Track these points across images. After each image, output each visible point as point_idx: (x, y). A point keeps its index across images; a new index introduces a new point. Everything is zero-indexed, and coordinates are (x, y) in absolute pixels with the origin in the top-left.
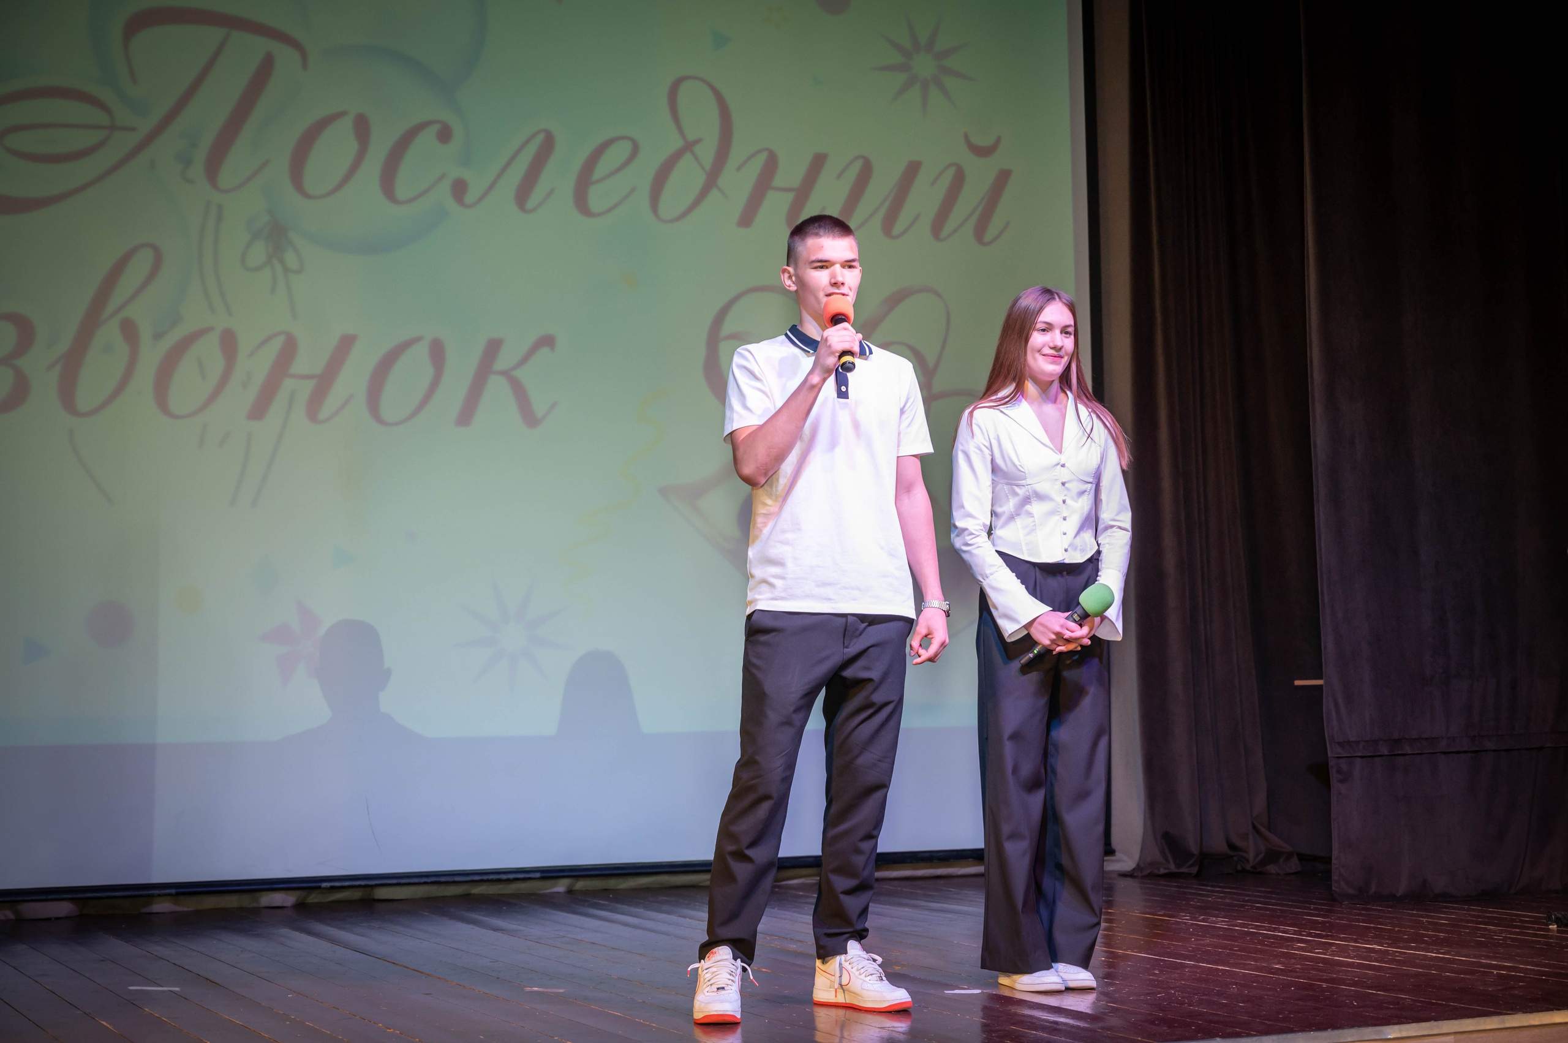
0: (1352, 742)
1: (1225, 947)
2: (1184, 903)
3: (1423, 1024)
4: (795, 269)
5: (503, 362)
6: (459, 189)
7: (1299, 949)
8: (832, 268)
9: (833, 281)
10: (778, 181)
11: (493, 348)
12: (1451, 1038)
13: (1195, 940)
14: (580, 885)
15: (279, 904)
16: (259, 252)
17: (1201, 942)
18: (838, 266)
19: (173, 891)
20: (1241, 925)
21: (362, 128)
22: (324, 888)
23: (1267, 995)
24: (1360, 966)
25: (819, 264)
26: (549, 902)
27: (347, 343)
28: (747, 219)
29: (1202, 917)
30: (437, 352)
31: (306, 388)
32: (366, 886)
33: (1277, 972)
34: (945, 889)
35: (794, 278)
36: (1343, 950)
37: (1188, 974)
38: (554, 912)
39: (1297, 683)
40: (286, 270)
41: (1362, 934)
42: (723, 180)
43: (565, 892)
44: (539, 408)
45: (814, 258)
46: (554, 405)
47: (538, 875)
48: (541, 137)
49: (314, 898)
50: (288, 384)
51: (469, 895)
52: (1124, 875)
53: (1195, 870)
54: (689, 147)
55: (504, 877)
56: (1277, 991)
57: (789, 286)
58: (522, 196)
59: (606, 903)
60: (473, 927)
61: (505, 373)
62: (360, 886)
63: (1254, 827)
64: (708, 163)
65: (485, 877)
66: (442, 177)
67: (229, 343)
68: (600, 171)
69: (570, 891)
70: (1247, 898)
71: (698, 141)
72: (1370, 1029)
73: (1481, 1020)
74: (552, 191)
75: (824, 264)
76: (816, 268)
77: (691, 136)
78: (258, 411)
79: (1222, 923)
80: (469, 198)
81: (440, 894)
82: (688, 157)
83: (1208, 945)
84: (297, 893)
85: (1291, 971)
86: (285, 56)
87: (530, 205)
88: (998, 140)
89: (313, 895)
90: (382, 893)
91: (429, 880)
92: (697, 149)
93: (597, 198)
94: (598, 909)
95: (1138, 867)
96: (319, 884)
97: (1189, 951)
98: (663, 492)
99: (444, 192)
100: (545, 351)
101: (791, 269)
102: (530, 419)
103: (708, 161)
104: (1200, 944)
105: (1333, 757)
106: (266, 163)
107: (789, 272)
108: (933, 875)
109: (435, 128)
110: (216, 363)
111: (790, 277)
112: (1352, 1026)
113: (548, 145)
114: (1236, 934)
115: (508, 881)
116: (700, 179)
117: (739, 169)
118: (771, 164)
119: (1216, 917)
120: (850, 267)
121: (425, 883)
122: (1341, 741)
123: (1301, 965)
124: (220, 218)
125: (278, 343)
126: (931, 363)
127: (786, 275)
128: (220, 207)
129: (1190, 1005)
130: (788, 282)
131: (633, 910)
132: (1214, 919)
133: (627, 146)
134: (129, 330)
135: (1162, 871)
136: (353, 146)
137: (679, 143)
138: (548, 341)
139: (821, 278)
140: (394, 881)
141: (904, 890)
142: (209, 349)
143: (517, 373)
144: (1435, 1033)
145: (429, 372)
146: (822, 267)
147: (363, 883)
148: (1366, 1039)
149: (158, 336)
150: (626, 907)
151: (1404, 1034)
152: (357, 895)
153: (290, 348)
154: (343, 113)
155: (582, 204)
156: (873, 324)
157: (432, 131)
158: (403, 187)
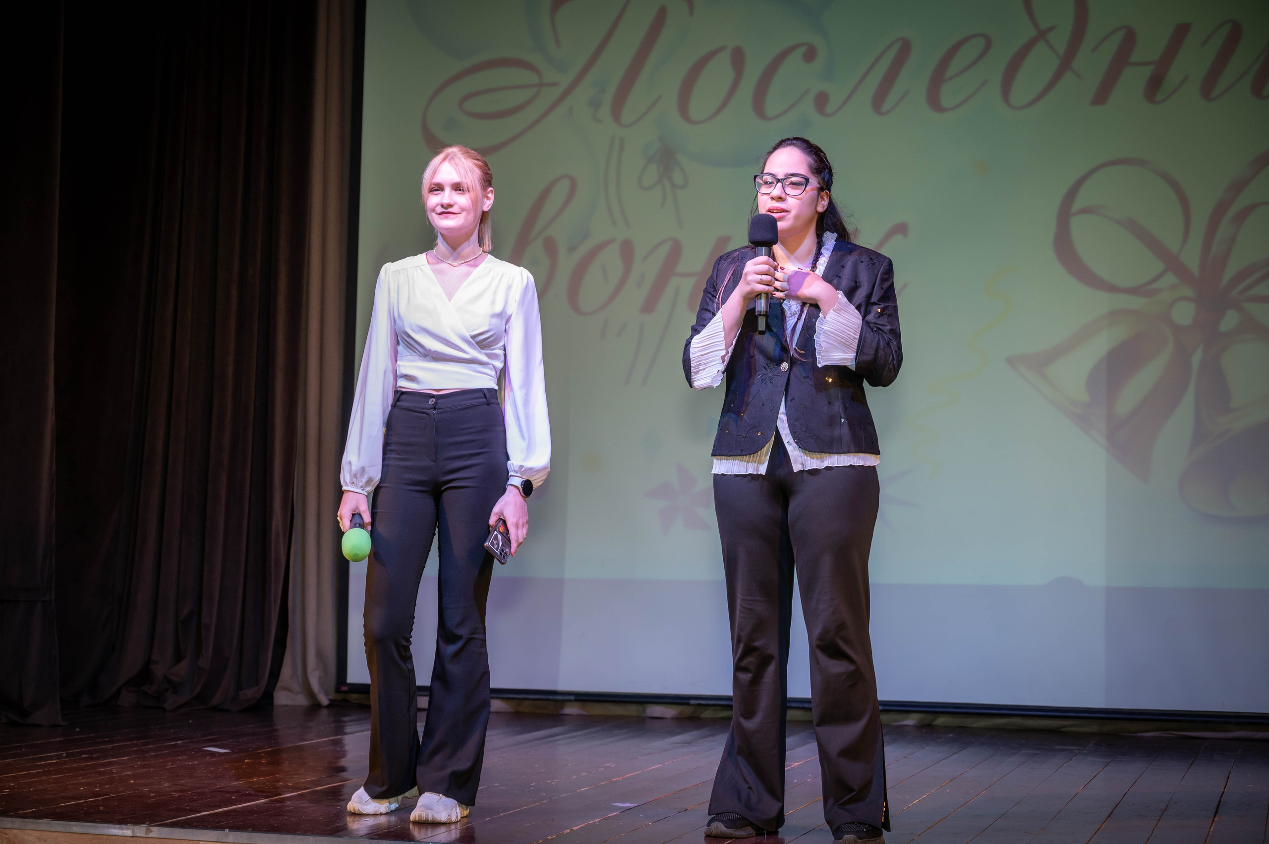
6: (821, 100)
10: (1135, 57)
15: (662, 715)
16: (652, 174)
19: (572, 698)
21: (738, 59)
22: (693, 705)
27: (721, 244)
28: (1101, 97)
40: (674, 186)
42: (1078, 62)
43: (915, 726)
48: (898, 46)
50: (674, 282)
54: (1042, 35)
58: (878, 101)
64: (1062, 50)
66: (807, 92)
67: (627, 250)
68: (952, 70)
71: (1052, 28)
74: (905, 94)
77: (1044, 25)
78: (649, 306)
80: (829, 109)
82: (1041, 46)
86: (677, 12)
87: (885, 107)
92: (1050, 36)
93: (948, 95)
98: (1011, 361)
99: (807, 105)
100: (898, 238)
103: (1061, 48)
106: (659, 99)
109: (802, 50)
110: (616, 269)
113: (905, 50)
116: (1054, 64)
117: (1094, 50)
118: (1130, 39)
124: (622, 148)
125: (666, 248)
128: (622, 140)
133: (980, 43)
134: (550, 247)
136: (730, 76)
137: (1032, 33)
138: (901, 229)
142: (611, 258)
149: (572, 249)
153: (676, 251)
154: (722, 49)
155: (934, 101)
156: (1237, 188)
157: (799, 52)
158: (772, 105)
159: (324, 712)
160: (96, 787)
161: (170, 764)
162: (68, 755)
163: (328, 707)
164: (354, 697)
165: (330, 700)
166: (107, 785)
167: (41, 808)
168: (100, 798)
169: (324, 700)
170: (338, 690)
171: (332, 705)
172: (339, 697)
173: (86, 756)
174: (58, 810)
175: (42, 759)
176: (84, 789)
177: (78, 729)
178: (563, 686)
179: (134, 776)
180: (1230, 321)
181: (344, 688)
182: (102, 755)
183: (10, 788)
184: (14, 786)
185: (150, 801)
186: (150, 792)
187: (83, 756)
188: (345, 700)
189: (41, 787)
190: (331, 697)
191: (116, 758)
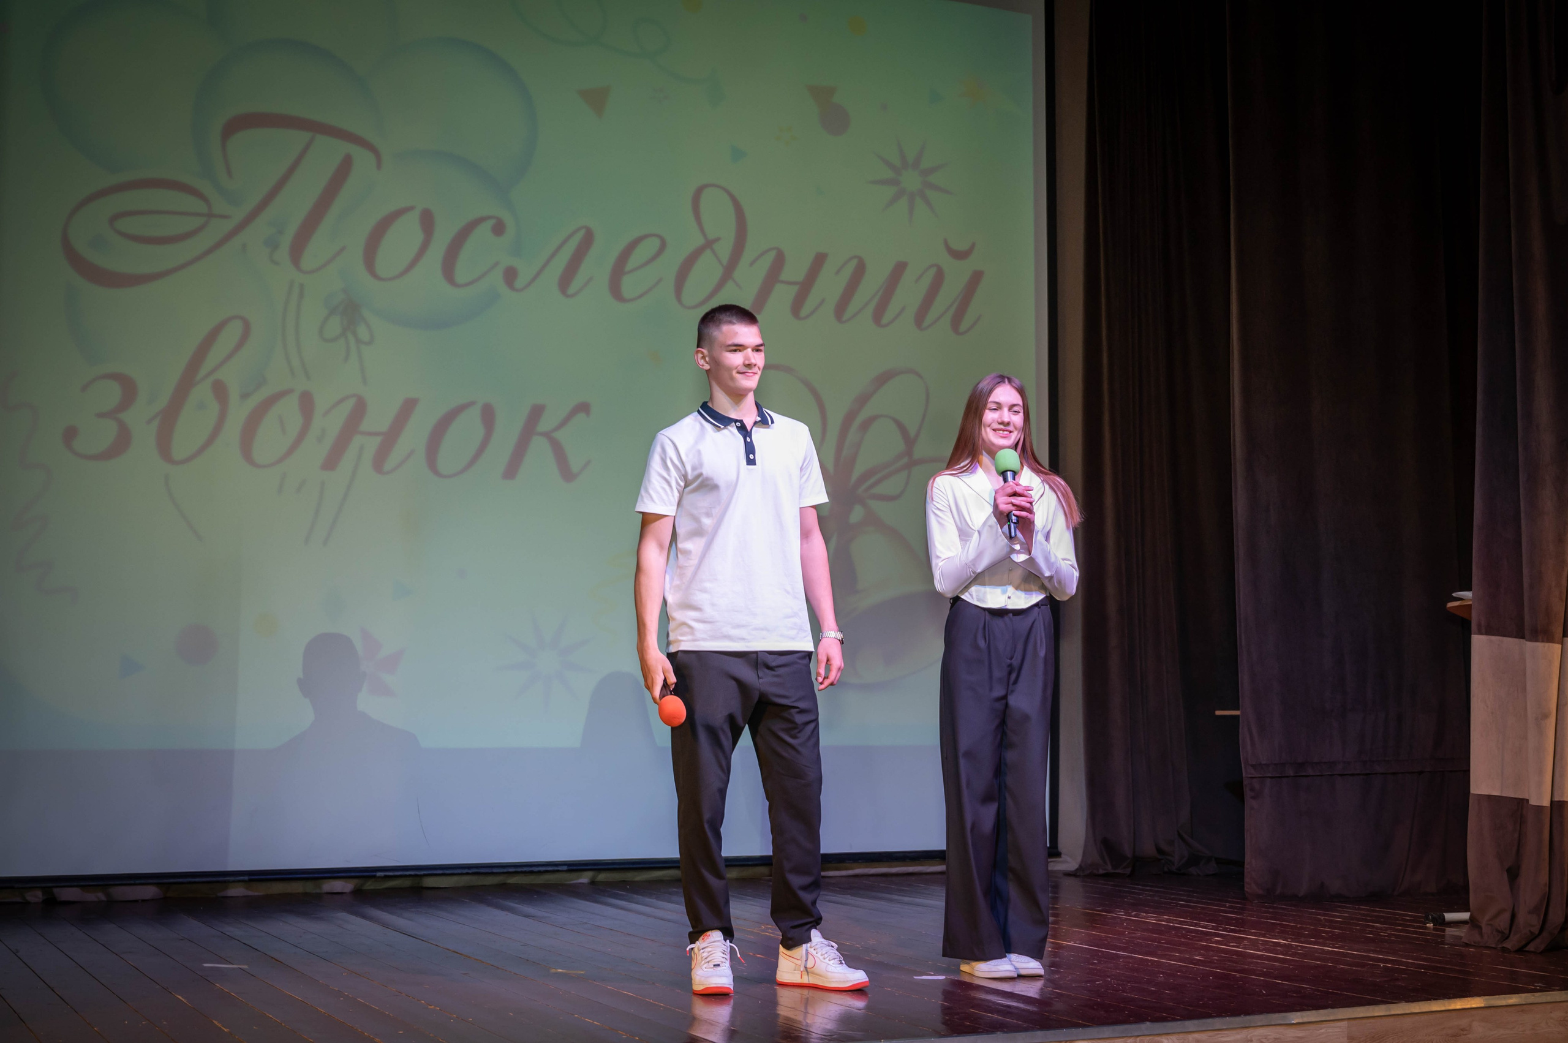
0: (1264, 764)
1: (1154, 940)
2: (1119, 900)
3: (1322, 1011)
4: (709, 351)
5: (546, 424)
6: (510, 275)
7: (1217, 942)
8: (745, 351)
9: (747, 362)
10: (784, 276)
11: (537, 412)
12: (1345, 1023)
13: (1129, 933)
14: (602, 877)
15: (340, 891)
16: (335, 325)
17: (1133, 935)
18: (749, 350)
19: (246, 878)
20: (1168, 921)
21: (427, 221)
22: (379, 877)
23: (1189, 983)
24: (1269, 958)
25: (734, 348)
26: (574, 892)
27: (409, 406)
29: (1134, 913)
30: (488, 416)
31: (372, 445)
32: (416, 876)
33: (1198, 962)
34: (915, 884)
35: (707, 359)
36: (1254, 944)
37: (1122, 964)
38: (575, 900)
39: (1218, 713)
40: (358, 341)
41: (1269, 930)
42: (737, 274)
43: (588, 883)
44: (575, 466)
45: (730, 342)
46: (588, 463)
47: (565, 868)
48: (581, 234)
49: (369, 885)
50: (357, 441)
51: (505, 884)
52: (1068, 874)
53: (1128, 871)
54: (709, 244)
55: (536, 869)
56: (1198, 980)
57: (703, 365)
58: (565, 282)
59: (624, 893)
60: (508, 913)
61: (547, 435)
62: (410, 876)
63: (1180, 836)
64: (725, 260)
65: (519, 870)
66: (496, 264)
67: (307, 403)
68: (632, 263)
69: (593, 883)
70: (1173, 896)
71: (718, 239)
72: (1277, 1015)
73: (1371, 1008)
74: (590, 279)
75: (738, 348)
76: (731, 351)
77: (711, 237)
78: (331, 463)
79: (1151, 919)
80: (519, 283)
81: (480, 884)
82: (707, 255)
83: (1139, 938)
84: (356, 881)
85: (1210, 962)
86: (362, 159)
87: (571, 291)
88: (973, 246)
89: (369, 883)
90: (430, 882)
91: (470, 871)
92: (716, 246)
93: (629, 286)
94: (617, 898)
95: (1080, 868)
96: (374, 874)
97: (1124, 943)
99: (497, 277)
100: (581, 416)
101: (705, 351)
102: (567, 474)
103: (725, 256)
104: (1133, 937)
105: (1247, 777)
106: (343, 249)
107: (702, 353)
108: (905, 872)
109: (490, 223)
110: (295, 421)
111: (703, 357)
112: (1261, 1013)
113: (588, 239)
114: (1163, 928)
115: (540, 872)
116: (718, 272)
117: (752, 264)
118: (779, 261)
119: (1146, 912)
120: (758, 350)
121: (467, 874)
122: (1254, 763)
123: (1218, 956)
124: (301, 296)
125: (349, 405)
126: (912, 433)
127: (700, 355)
128: (302, 286)
129: (1124, 992)
130: (702, 362)
131: (647, 900)
132: (1145, 914)
133: (655, 243)
134: (220, 390)
135: (1101, 872)
136: (419, 237)
137: (701, 241)
138: (583, 408)
139: (736, 359)
140: (440, 872)
141: (881, 885)
143: (558, 435)
144: (1331, 1019)
145: (480, 432)
146: (735, 351)
147: (412, 873)
148: (1273, 1023)
149: (244, 396)
150: (641, 897)
151: (1305, 1020)
152: (407, 883)
153: (360, 409)
154: (411, 208)
155: (616, 291)
156: (863, 400)
157: (488, 225)
158: (462, 273)
178: (234, 864)
180: (857, 514)
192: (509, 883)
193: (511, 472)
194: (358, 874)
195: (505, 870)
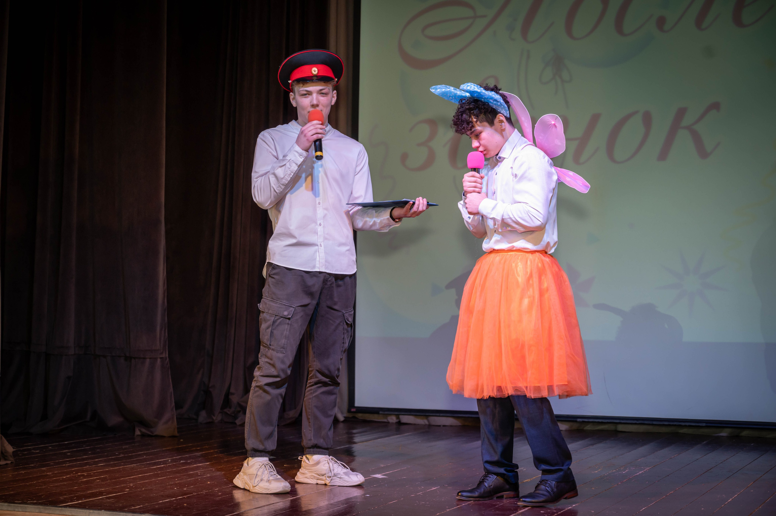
5: (687, 121)
6: (661, 22)
11: (681, 113)
16: (549, 73)
22: (579, 422)
27: (596, 118)
30: (647, 119)
31: (573, 146)
40: (563, 81)
44: (709, 147)
46: (717, 145)
47: (704, 425)
58: (699, 22)
61: (688, 128)
66: (651, 16)
74: (717, 16)
80: (667, 27)
87: (704, 25)
90: (620, 428)
91: (638, 422)
93: (747, 16)
99: (652, 26)
100: (713, 112)
102: (703, 154)
106: (553, 24)
124: (528, 57)
128: (528, 52)
136: (600, 7)
138: (716, 106)
143: (696, 127)
145: (642, 131)
147: (600, 420)
155: (738, 20)
158: (628, 26)
159: (341, 426)
160: (185, 487)
161: (235, 468)
162: (173, 461)
163: (343, 422)
164: (360, 416)
165: (345, 417)
166: (192, 485)
167: (146, 504)
168: (185, 496)
169: (341, 418)
170: (349, 411)
171: (346, 420)
172: (350, 415)
173: (183, 461)
174: (157, 506)
175: (155, 464)
176: (177, 488)
177: (182, 440)
179: (211, 478)
181: (353, 410)
182: (194, 460)
183: (130, 488)
184: (133, 486)
185: (218, 498)
186: (219, 491)
187: (182, 461)
188: (354, 417)
189: (149, 488)
190: (345, 415)
191: (202, 463)
192: (680, 433)
193: (663, 155)
194: (564, 419)
195: (661, 423)
